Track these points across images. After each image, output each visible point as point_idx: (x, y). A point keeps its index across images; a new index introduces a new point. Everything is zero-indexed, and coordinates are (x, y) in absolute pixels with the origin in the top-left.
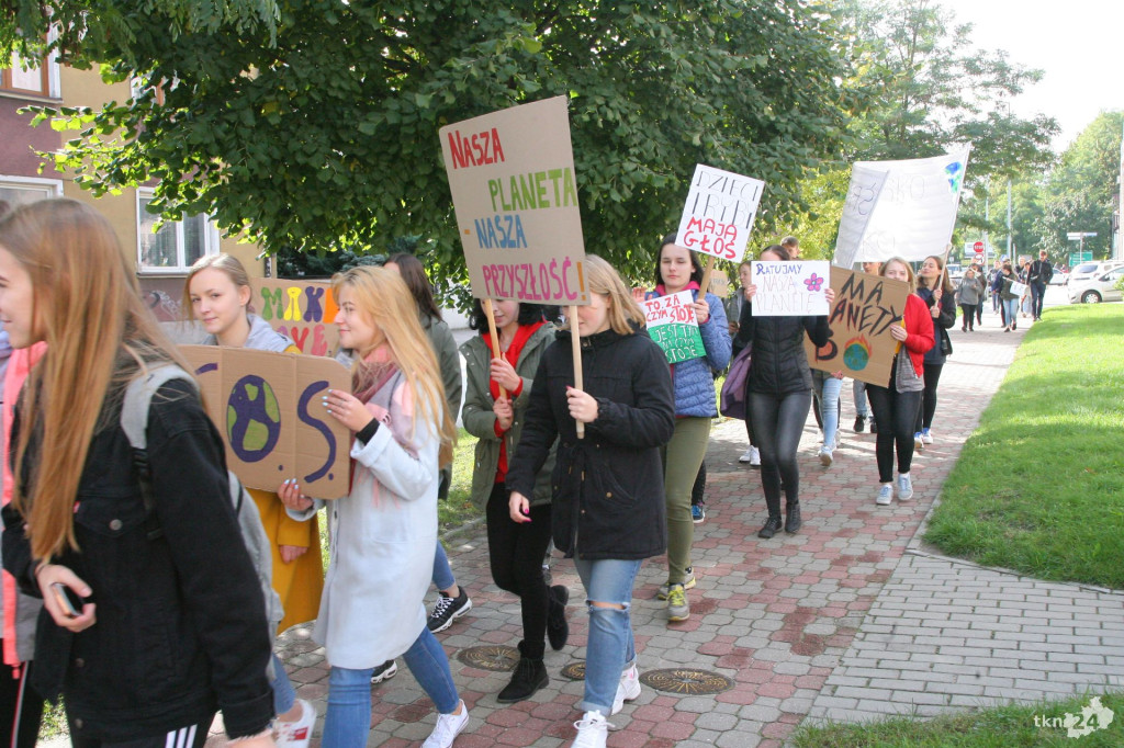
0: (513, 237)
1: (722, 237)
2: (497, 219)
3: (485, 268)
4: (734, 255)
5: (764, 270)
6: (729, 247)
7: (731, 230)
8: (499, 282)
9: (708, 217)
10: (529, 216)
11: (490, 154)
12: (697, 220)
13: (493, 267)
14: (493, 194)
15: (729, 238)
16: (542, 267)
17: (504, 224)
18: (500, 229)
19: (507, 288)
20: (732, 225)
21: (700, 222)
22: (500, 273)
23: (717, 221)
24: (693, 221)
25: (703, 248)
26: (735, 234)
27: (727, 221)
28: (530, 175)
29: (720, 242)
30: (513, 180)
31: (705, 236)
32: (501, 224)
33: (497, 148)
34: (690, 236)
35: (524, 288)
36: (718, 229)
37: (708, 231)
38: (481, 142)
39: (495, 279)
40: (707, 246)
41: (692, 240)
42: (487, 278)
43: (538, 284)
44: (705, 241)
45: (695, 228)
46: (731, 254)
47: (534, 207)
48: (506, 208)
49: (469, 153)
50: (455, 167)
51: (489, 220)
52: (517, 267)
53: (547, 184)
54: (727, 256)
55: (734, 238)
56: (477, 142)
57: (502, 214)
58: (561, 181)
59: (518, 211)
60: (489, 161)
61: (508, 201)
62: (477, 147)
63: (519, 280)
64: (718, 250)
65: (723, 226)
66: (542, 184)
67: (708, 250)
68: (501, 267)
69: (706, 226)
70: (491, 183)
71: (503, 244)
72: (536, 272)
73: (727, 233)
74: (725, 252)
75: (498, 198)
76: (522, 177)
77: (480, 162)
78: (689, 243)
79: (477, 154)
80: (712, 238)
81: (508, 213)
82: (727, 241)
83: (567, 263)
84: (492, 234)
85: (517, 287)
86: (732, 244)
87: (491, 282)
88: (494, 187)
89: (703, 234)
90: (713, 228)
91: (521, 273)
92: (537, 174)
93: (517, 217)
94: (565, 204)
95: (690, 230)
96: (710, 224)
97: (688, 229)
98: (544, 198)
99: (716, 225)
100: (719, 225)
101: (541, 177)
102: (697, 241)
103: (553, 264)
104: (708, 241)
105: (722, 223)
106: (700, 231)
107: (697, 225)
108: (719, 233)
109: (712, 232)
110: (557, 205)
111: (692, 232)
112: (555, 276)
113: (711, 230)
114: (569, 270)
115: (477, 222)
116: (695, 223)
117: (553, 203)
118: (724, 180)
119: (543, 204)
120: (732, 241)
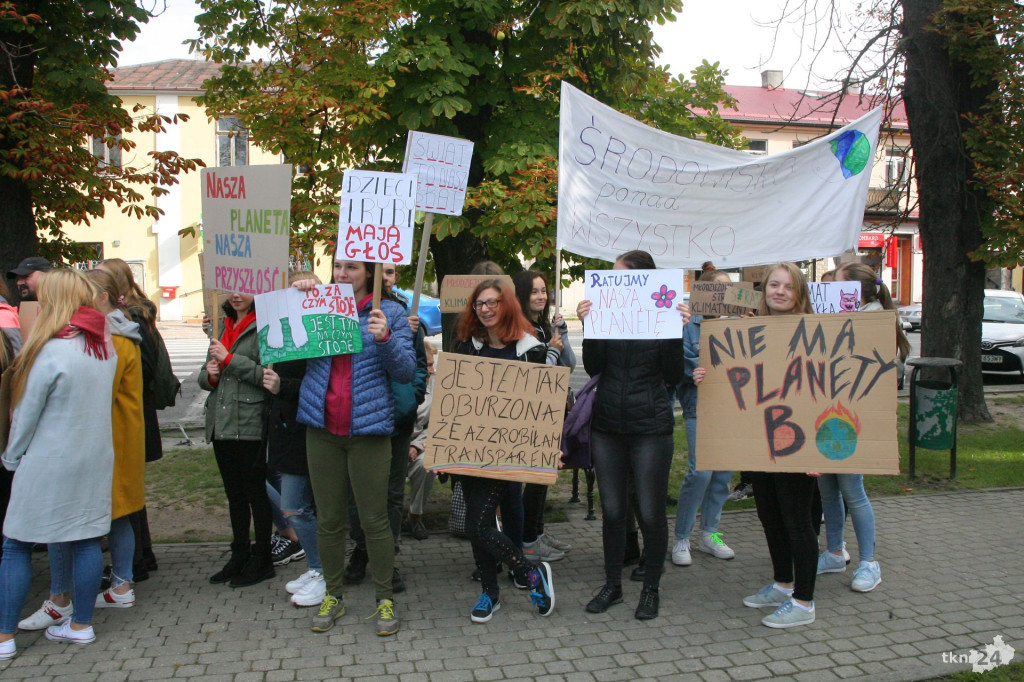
0: (243, 249)
1: (385, 241)
2: (233, 236)
3: (217, 268)
4: (402, 258)
6: (395, 250)
7: (393, 232)
8: (226, 279)
9: (366, 222)
10: (255, 238)
11: (236, 192)
12: (355, 228)
13: (224, 268)
14: (233, 219)
15: (393, 240)
16: (259, 272)
17: (237, 240)
18: (233, 243)
19: (232, 283)
20: (393, 226)
21: (358, 230)
22: (228, 273)
23: (376, 224)
24: (351, 230)
25: (367, 257)
26: (398, 236)
27: (387, 223)
28: (261, 211)
29: (384, 247)
30: (249, 212)
31: (367, 244)
32: (234, 240)
33: (242, 189)
34: (351, 247)
35: (244, 285)
36: (379, 233)
37: (369, 238)
38: (232, 183)
39: (224, 277)
40: (371, 254)
41: (354, 251)
42: (217, 276)
43: (254, 283)
44: (368, 249)
45: (354, 237)
46: (398, 257)
47: (260, 231)
48: (241, 229)
49: (220, 189)
50: (208, 196)
51: (226, 236)
52: (242, 270)
53: (272, 218)
54: (395, 260)
55: (398, 240)
56: (227, 182)
57: (237, 233)
58: (280, 218)
59: (249, 233)
60: (234, 197)
61: (243, 225)
62: (226, 185)
63: (241, 279)
64: (384, 255)
65: (384, 229)
66: (268, 218)
68: (230, 269)
69: (365, 233)
70: (233, 211)
71: (234, 254)
72: (255, 275)
73: (389, 235)
74: (392, 256)
75: (236, 222)
76: (255, 211)
77: (227, 196)
78: (352, 254)
79: (226, 190)
80: (374, 244)
81: (242, 233)
83: (276, 272)
84: (227, 246)
85: (240, 284)
86: (397, 246)
87: (220, 279)
88: (234, 215)
89: (364, 241)
90: (374, 234)
91: (244, 275)
92: (266, 211)
93: (248, 237)
94: (281, 233)
95: (350, 239)
96: (370, 230)
97: (347, 239)
98: (268, 227)
99: (376, 229)
100: (380, 228)
101: (268, 213)
102: (359, 251)
103: (267, 271)
104: (371, 248)
105: (382, 226)
106: (361, 239)
107: (357, 234)
108: (381, 238)
109: (374, 238)
110: (276, 233)
111: (352, 242)
112: (267, 279)
113: (371, 236)
114: (277, 276)
115: (217, 236)
116: (354, 232)
117: (273, 231)
118: (375, 181)
119: (267, 231)
120: (396, 243)
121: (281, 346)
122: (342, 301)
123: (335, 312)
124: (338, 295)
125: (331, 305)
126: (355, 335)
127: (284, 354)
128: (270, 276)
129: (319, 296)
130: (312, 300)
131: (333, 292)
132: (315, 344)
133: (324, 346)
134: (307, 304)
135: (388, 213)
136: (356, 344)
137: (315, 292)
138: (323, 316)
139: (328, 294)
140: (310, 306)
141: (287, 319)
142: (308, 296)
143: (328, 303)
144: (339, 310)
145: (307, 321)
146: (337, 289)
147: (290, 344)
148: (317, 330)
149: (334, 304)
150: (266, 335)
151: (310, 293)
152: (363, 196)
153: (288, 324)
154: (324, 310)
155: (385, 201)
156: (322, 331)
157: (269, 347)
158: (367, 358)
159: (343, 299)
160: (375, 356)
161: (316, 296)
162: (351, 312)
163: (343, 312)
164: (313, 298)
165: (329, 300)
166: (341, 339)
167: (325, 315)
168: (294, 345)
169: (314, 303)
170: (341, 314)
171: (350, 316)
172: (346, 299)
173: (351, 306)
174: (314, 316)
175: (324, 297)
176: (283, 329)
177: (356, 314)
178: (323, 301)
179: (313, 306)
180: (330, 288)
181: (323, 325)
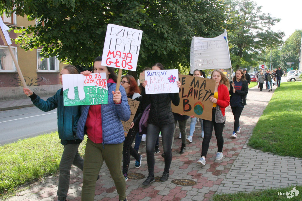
1: (125, 59)
4: (132, 68)
5: (150, 74)
6: (129, 64)
7: (129, 55)
9: (117, 49)
12: (112, 52)
15: (129, 59)
20: (129, 53)
21: (113, 53)
23: (122, 51)
24: (110, 52)
25: (116, 66)
26: (131, 57)
27: (127, 51)
29: (124, 62)
31: (117, 60)
34: (109, 60)
36: (123, 55)
37: (118, 57)
40: (118, 64)
41: (110, 62)
44: (117, 62)
45: (111, 56)
46: (130, 67)
54: (129, 68)
55: (131, 59)
64: (124, 66)
65: (125, 53)
67: (119, 67)
69: (116, 55)
73: (127, 57)
74: (127, 66)
78: (109, 64)
80: (120, 60)
82: (127, 61)
86: (130, 62)
89: (115, 58)
90: (120, 55)
95: (109, 57)
96: (118, 53)
97: (108, 56)
99: (122, 53)
100: (123, 53)
102: (113, 62)
104: (118, 62)
105: (124, 52)
106: (114, 57)
107: (112, 54)
108: (124, 57)
109: (120, 57)
111: (110, 58)
113: (119, 56)
116: (111, 54)
118: (123, 31)
120: (130, 61)
121: (74, 99)
122: (101, 81)
123: (98, 86)
124: (100, 78)
125: (96, 83)
126: (105, 96)
127: (75, 103)
129: (92, 79)
130: (89, 80)
131: (98, 77)
132: (88, 99)
133: (92, 100)
134: (86, 81)
135: (128, 46)
136: (105, 100)
137: (90, 77)
138: (93, 87)
139: (96, 78)
140: (88, 83)
141: (77, 87)
142: (87, 78)
143: (95, 81)
144: (100, 85)
145: (85, 88)
146: (99, 75)
147: (78, 98)
148: (90, 93)
149: (98, 82)
150: (67, 93)
151: (88, 77)
152: (117, 37)
153: (77, 90)
154: (93, 84)
155: (127, 41)
156: (92, 94)
157: (68, 98)
159: (102, 80)
161: (91, 78)
162: (105, 86)
163: (102, 85)
164: (89, 79)
165: (96, 80)
166: (99, 98)
167: (94, 87)
168: (79, 99)
169: (90, 81)
170: (100, 86)
171: (104, 88)
172: (103, 80)
173: (105, 83)
174: (89, 87)
175: (94, 79)
176: (75, 91)
177: (107, 87)
178: (93, 81)
179: (89, 83)
180: (97, 75)
181: (92, 91)
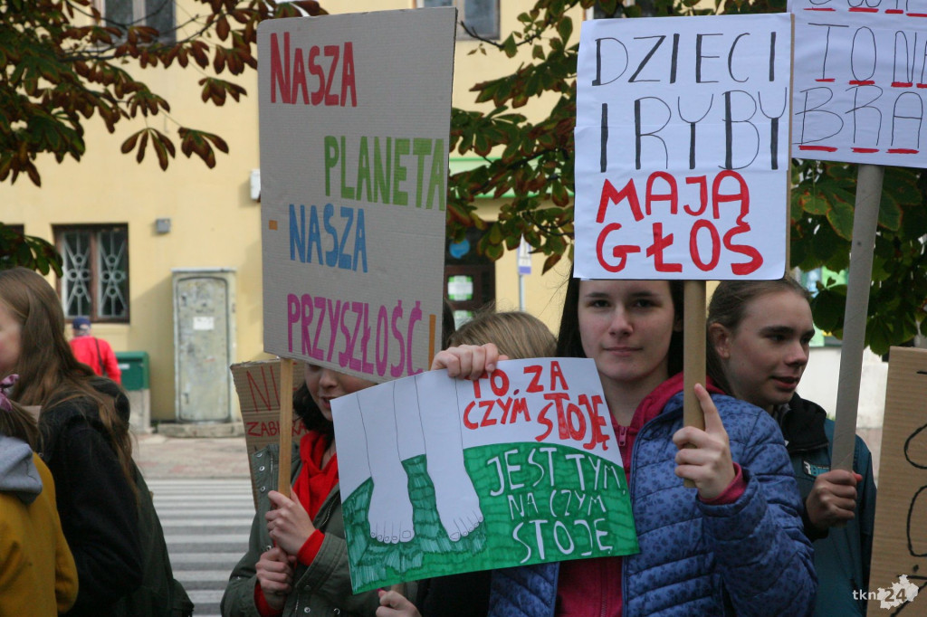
0: (349, 249)
1: (708, 215)
2: (328, 211)
3: (291, 298)
4: (757, 261)
6: (737, 240)
7: (729, 186)
8: (312, 328)
9: (650, 165)
10: (377, 214)
11: (336, 89)
12: (619, 186)
13: (306, 298)
14: (330, 163)
15: (730, 211)
16: (383, 312)
17: (338, 222)
18: (330, 230)
19: (324, 343)
20: (728, 171)
21: (630, 191)
22: (317, 312)
23: (679, 167)
24: (609, 193)
25: (660, 266)
26: (744, 197)
27: (710, 163)
28: (389, 140)
29: (704, 233)
30: (364, 141)
31: (657, 227)
32: (332, 221)
33: (349, 80)
34: (613, 240)
35: (350, 348)
36: (690, 195)
37: (661, 210)
38: (324, 61)
39: (306, 322)
40: (669, 255)
41: (621, 251)
42: (292, 319)
43: (371, 344)
44: (661, 241)
45: (619, 211)
46: (747, 259)
47: (386, 199)
48: (346, 192)
49: (300, 78)
50: (273, 100)
51: (313, 209)
52: (346, 306)
53: (411, 161)
54: (737, 268)
55: (745, 210)
56: (317, 61)
57: (339, 203)
59: (363, 204)
60: (332, 101)
61: (352, 182)
62: (316, 70)
63: (345, 330)
64: (706, 257)
65: (702, 180)
66: (402, 161)
67: (677, 268)
68: (321, 302)
69: (650, 198)
70: (329, 142)
71: (331, 259)
72: (372, 322)
73: (718, 199)
74: (728, 258)
75: (335, 171)
76: (377, 141)
77: (316, 99)
78: (616, 262)
79: (313, 83)
80: (679, 226)
81: (348, 203)
82: (723, 226)
84: (315, 236)
85: (341, 345)
86: (743, 227)
87: (297, 326)
88: (333, 149)
89: (648, 221)
90: (673, 197)
91: (350, 318)
92: (398, 141)
93: (361, 212)
94: (429, 205)
95: (608, 221)
96: (661, 187)
97: (600, 218)
98: (403, 186)
99: (681, 182)
100: (690, 180)
101: (402, 145)
102: (636, 249)
103: (398, 312)
104: (669, 240)
105: (695, 174)
106: (638, 216)
107: (625, 201)
108: (696, 207)
109: (674, 210)
110: (419, 205)
111: (616, 226)
112: (398, 335)
113: (668, 203)
114: (417, 323)
115: (292, 207)
116: (617, 198)
117: (412, 199)
118: (667, 45)
119: (401, 199)
120: (739, 220)
121: (408, 536)
122: (571, 407)
123: (554, 438)
124: (559, 389)
125: (542, 419)
126: (613, 504)
127: (417, 561)
128: (403, 324)
129: (510, 393)
130: (490, 404)
131: (545, 379)
132: (504, 529)
133: (527, 534)
134: (477, 415)
135: (711, 133)
136: (620, 531)
137: (499, 382)
138: (524, 448)
139: (534, 387)
140: (486, 422)
141: (423, 459)
142: (478, 395)
143: (534, 413)
144: (567, 431)
145: (478, 462)
146: (556, 373)
147: (434, 531)
148: (508, 491)
149: (552, 415)
150: (367, 509)
151: (485, 385)
152: (637, 90)
153: (425, 475)
154: (524, 431)
155: (698, 100)
156: (523, 492)
157: (375, 542)
158: (667, 560)
159: (575, 401)
160: (690, 554)
161: (501, 392)
162: (599, 437)
163: (579, 436)
164: (493, 397)
165: (536, 402)
166: (575, 515)
167: (528, 446)
168: (443, 532)
169: (497, 413)
170: (570, 443)
171: (597, 450)
172: (583, 399)
173: (597, 422)
174: (498, 450)
175: (523, 394)
176: (411, 487)
177: (613, 443)
178: (521, 406)
179: (494, 422)
180: (538, 369)
181: (524, 475)
